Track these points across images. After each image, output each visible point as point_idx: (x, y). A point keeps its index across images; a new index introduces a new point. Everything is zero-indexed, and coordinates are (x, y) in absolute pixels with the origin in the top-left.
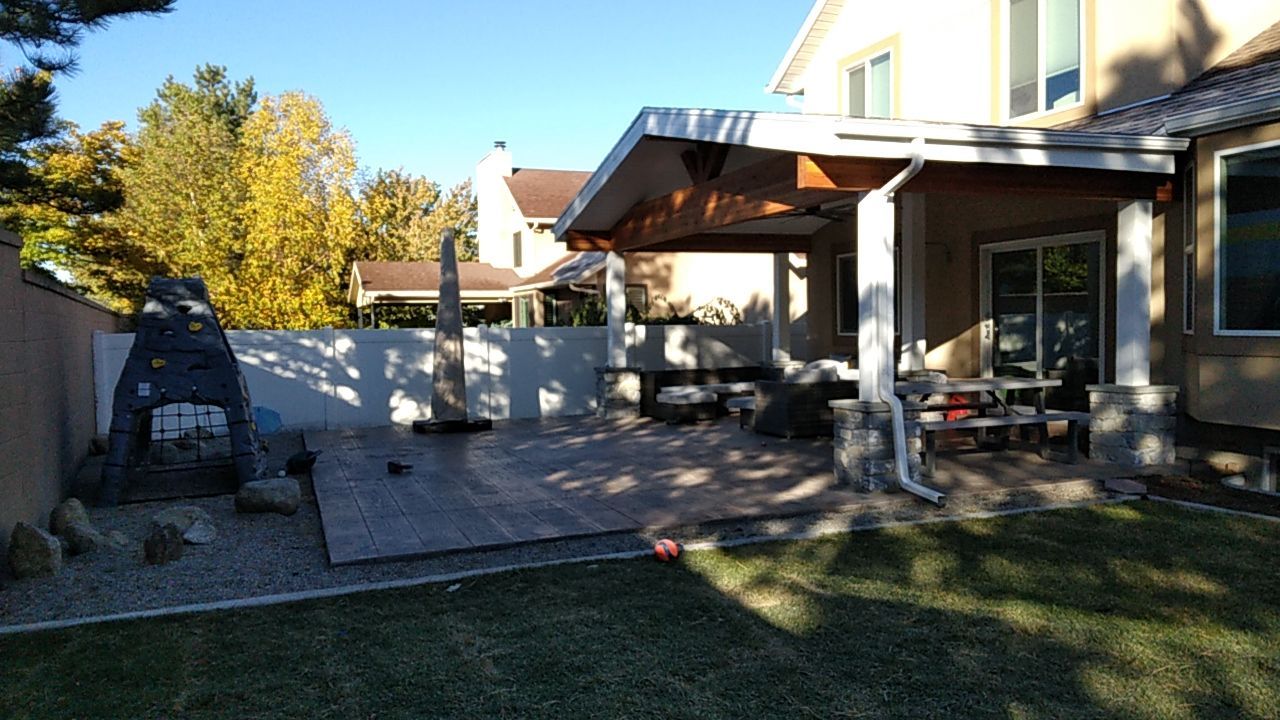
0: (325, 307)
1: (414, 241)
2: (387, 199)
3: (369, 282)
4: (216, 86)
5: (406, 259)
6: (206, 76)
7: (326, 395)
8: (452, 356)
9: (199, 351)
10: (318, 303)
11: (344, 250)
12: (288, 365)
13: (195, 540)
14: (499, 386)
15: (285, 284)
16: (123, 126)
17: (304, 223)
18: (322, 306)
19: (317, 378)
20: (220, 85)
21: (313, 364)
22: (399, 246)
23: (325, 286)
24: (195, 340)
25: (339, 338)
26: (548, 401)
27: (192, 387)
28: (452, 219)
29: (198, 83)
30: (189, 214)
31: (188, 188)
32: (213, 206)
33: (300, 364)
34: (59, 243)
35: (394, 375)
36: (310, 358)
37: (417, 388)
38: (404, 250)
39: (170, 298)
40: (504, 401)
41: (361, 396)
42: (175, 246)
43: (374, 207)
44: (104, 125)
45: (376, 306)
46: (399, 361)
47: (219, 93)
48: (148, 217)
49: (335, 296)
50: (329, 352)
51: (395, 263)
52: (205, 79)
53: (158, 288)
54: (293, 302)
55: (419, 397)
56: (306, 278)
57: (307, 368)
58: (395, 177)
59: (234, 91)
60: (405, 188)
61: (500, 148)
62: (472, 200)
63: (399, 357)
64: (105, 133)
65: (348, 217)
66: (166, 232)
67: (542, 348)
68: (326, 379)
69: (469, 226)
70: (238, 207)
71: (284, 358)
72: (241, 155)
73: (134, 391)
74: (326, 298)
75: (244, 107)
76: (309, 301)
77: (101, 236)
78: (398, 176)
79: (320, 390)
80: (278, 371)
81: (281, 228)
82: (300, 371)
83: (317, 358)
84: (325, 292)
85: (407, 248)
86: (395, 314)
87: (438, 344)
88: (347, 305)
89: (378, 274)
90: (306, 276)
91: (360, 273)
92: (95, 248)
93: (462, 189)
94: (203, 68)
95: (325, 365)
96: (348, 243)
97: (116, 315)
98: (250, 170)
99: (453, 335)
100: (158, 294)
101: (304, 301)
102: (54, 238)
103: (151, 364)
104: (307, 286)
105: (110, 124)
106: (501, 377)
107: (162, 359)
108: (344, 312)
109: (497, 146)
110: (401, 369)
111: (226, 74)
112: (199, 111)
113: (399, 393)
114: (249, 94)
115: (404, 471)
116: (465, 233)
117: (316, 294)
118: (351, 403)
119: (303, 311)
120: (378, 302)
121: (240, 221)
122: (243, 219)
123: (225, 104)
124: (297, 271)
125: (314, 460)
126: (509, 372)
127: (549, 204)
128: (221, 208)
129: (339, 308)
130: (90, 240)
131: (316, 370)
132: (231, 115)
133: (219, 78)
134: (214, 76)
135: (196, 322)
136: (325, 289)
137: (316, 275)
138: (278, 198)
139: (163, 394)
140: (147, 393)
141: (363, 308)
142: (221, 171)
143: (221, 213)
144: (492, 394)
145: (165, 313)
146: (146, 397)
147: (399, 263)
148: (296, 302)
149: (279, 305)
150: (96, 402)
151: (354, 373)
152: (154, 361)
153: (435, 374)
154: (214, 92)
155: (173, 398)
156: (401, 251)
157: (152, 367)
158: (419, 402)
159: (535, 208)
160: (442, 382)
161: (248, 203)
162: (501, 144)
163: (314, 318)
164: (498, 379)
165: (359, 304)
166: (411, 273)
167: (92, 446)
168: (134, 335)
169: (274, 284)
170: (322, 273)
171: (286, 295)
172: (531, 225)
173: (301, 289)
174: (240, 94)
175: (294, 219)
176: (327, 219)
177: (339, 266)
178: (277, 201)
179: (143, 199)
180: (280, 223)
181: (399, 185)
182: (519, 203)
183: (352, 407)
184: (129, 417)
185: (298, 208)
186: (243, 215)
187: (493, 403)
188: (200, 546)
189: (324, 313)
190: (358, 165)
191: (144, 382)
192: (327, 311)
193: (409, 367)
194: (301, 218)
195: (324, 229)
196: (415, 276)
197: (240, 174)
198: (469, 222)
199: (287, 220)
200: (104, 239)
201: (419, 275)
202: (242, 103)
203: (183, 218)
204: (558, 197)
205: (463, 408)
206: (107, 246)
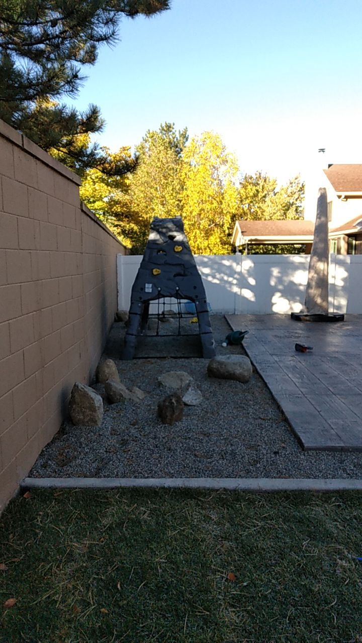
0: (220, 245)
1: (267, 210)
2: (254, 187)
3: (246, 232)
4: (170, 133)
5: (263, 219)
6: (165, 128)
7: (235, 294)
8: (322, 272)
9: (180, 265)
10: (217, 244)
11: (231, 215)
12: (215, 276)
13: (189, 403)
14: (341, 293)
15: (201, 234)
17: (212, 201)
18: (218, 245)
19: (231, 284)
20: (171, 133)
21: (229, 276)
22: (259, 213)
23: (220, 234)
24: (178, 257)
25: (244, 260)
27: (176, 287)
28: (289, 196)
29: (161, 132)
30: (157, 198)
31: (157, 185)
32: (168, 193)
33: (222, 275)
34: (100, 209)
35: (276, 283)
36: (228, 272)
37: (290, 292)
38: (262, 214)
39: (164, 230)
40: (343, 302)
41: (255, 296)
42: (151, 215)
43: (247, 191)
44: (121, 148)
45: (248, 244)
46: (279, 275)
47: (171, 137)
48: (139, 200)
49: (225, 240)
50: (238, 268)
51: (258, 222)
52: (164, 130)
53: (157, 224)
54: (205, 242)
55: (289, 297)
56: (211, 231)
57: (226, 278)
58: (259, 174)
59: (178, 136)
60: (263, 181)
61: (322, 152)
62: (300, 186)
63: (279, 272)
64: (121, 153)
65: (235, 197)
66: (147, 207)
68: (236, 284)
69: (298, 200)
70: (180, 194)
71: (214, 271)
72: (181, 167)
73: (143, 289)
74: (221, 241)
75: (182, 143)
76: (213, 243)
77: (120, 205)
78: (260, 174)
79: (232, 291)
80: (210, 279)
81: (201, 204)
82: (221, 280)
83: (231, 272)
84: (221, 238)
85: (264, 213)
87: (312, 264)
88: (230, 244)
89: (249, 227)
90: (211, 230)
91: (240, 227)
92: (117, 212)
93: (296, 179)
94: (164, 125)
95: (236, 276)
96: (233, 211)
98: (186, 174)
99: (323, 259)
100: (157, 227)
101: (210, 243)
102: (98, 207)
103: (152, 271)
104: (212, 234)
105: (124, 148)
106: (343, 287)
107: (159, 269)
108: (229, 249)
109: (319, 152)
110: (280, 280)
111: (174, 127)
112: (163, 144)
113: (278, 294)
114: (185, 136)
116: (296, 204)
117: (216, 239)
118: (249, 299)
119: (209, 248)
120: (250, 242)
121: (180, 201)
122: (182, 200)
123: (173, 143)
124: (207, 227)
125: (243, 337)
126: (348, 284)
127: (351, 183)
128: (172, 195)
129: (226, 246)
130: (115, 208)
131: (230, 279)
132: (176, 147)
133: (171, 129)
134: (168, 128)
135: (179, 246)
136: (220, 236)
137: (216, 229)
138: (200, 188)
139: (159, 291)
140: (150, 291)
141: (239, 247)
142: (172, 175)
143: (172, 197)
144: (336, 297)
145: (161, 240)
146: (150, 293)
147: (260, 221)
148: (206, 243)
149: (198, 244)
150: (118, 292)
151: (252, 281)
152: (154, 270)
153: (309, 284)
154: (169, 136)
155: (165, 294)
156: (261, 215)
157: (153, 274)
158: (289, 301)
159: (342, 187)
160: (313, 289)
161: (185, 191)
162: (322, 150)
163: (214, 251)
164: (340, 288)
165: (237, 244)
166: (267, 227)
167: (116, 317)
168: (142, 257)
169: (196, 234)
170: (219, 228)
171: (201, 239)
172: (339, 197)
173: (209, 236)
174: (180, 136)
175: (207, 199)
176: (223, 198)
177: (228, 224)
178: (199, 189)
179: (136, 191)
180: (200, 201)
181: (260, 179)
182: (332, 184)
183: (250, 301)
184: (140, 305)
185: (209, 193)
186: (182, 198)
187: (336, 303)
188: (193, 407)
189: (219, 249)
190: (240, 169)
191: (148, 283)
192: (221, 248)
193: (285, 279)
194: (210, 198)
195: (222, 204)
196: (270, 228)
197: (181, 176)
198: (298, 198)
199: (204, 199)
200: (121, 207)
201: (272, 228)
202: (181, 141)
203: (155, 200)
204: (357, 180)
205: (326, 307)
206: (122, 211)
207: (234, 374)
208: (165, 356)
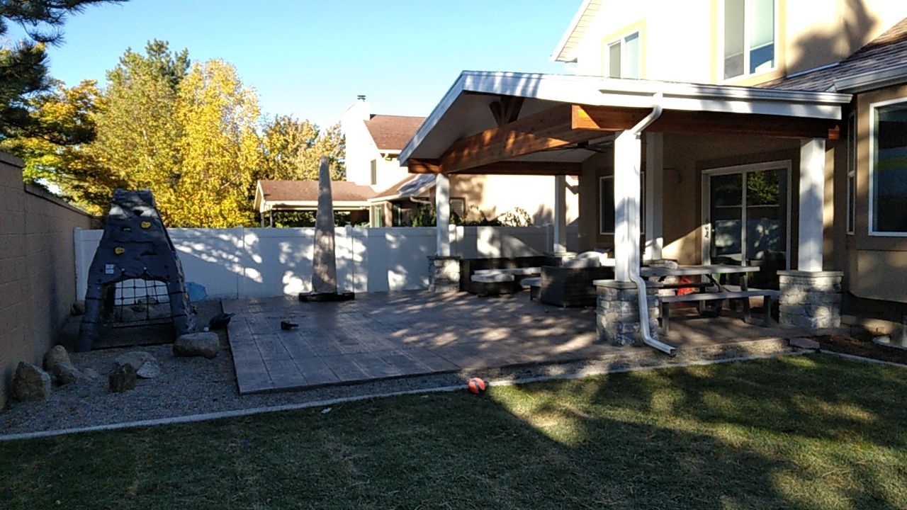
0: (238, 212)
1: (301, 166)
2: (282, 136)
3: (269, 195)
4: (161, 55)
5: (295, 178)
6: (155, 48)
7: (238, 274)
8: (327, 247)
9: (148, 242)
10: (232, 210)
11: (251, 172)
12: (211, 253)
13: (144, 376)
14: (360, 269)
15: (209, 196)
16: (96, 83)
17: (223, 153)
18: (235, 212)
19: (231, 262)
20: (164, 55)
21: (229, 253)
22: (290, 170)
23: (238, 197)
24: (145, 235)
25: (248, 234)
26: (394, 280)
27: (143, 267)
28: (327, 150)
29: (149, 53)
30: (142, 146)
31: (141, 127)
32: (159, 140)
33: (220, 252)
34: (51, 166)
35: (286, 260)
36: (227, 248)
37: (302, 269)
38: (294, 172)
39: (129, 205)
40: (363, 279)
41: (262, 275)
42: (133, 169)
43: (272, 141)
44: (82, 82)
45: (273, 212)
46: (290, 251)
47: (163, 60)
48: (114, 148)
49: (245, 204)
50: (240, 244)
51: (287, 181)
52: (153, 50)
53: (120, 197)
54: (215, 208)
55: (303, 276)
56: (224, 192)
57: (225, 255)
58: (287, 120)
59: (174, 59)
60: (294, 129)
61: (361, 100)
62: (342, 137)
63: (289, 248)
64: (83, 88)
65: (254, 148)
66: (126, 158)
67: (391, 242)
68: (238, 263)
69: (340, 155)
70: (176, 141)
71: (209, 247)
72: (179, 104)
73: (103, 270)
74: (239, 206)
75: (181, 70)
76: (226, 208)
77: (80, 161)
78: (289, 119)
79: (233, 271)
80: (204, 257)
81: (207, 156)
82: (220, 257)
83: (232, 248)
84: (238, 202)
85: (296, 171)
86: (287, 217)
87: (317, 238)
88: (253, 211)
89: (275, 189)
90: (225, 190)
91: (263, 188)
92: (75, 170)
93: (335, 129)
94: (152, 42)
95: (237, 253)
96: (254, 167)
97: (91, 217)
98: (185, 115)
99: (328, 233)
100: (120, 201)
101: (223, 208)
102: (47, 162)
103: (114, 250)
104: (225, 197)
105: (86, 82)
106: (361, 262)
107: (122, 247)
108: (251, 216)
109: (359, 99)
110: (291, 257)
111: (168, 46)
112: (149, 73)
113: (289, 274)
114: (185, 61)
115: (293, 328)
116: (337, 160)
117: (231, 203)
118: (255, 280)
119: (222, 215)
120: (275, 209)
121: (178, 151)
122: (180, 150)
123: (167, 68)
124: (218, 186)
125: (228, 320)
126: (367, 259)
127: (396, 140)
128: (165, 142)
129: (247, 213)
130: (73, 164)
131: (231, 257)
132: (172, 76)
133: (163, 49)
134: (160, 48)
135: (147, 221)
136: (238, 199)
137: (231, 190)
138: (205, 135)
139: (123, 272)
140: (112, 272)
141: (265, 213)
142: (165, 116)
143: (165, 145)
144: (355, 275)
145: (124, 215)
146: (111, 274)
147: (290, 181)
148: (217, 209)
149: (205, 210)
150: (76, 278)
151: (258, 259)
152: (117, 249)
153: (315, 260)
154: (160, 59)
155: (130, 275)
156: (292, 173)
157: (115, 253)
158: (303, 280)
159: (386, 143)
160: (319, 266)
161: (184, 138)
162: (362, 97)
163: (230, 220)
164: (359, 264)
165: (262, 211)
166: (298, 189)
167: (73, 309)
168: (103, 231)
169: (202, 196)
170: (236, 188)
171: (210, 203)
172: (383, 155)
173: (221, 200)
174: (178, 61)
175: (216, 150)
176: (239, 150)
177: (248, 184)
178: (204, 137)
179: (110, 135)
180: (206, 152)
181: (290, 126)
182: (375, 139)
183: (257, 283)
184: (99, 288)
185: (219, 142)
186: (180, 147)
187: (356, 281)
188: (148, 380)
189: (237, 217)
190: (261, 112)
191: (109, 264)
192: (239, 215)
193: (297, 255)
194: (221, 149)
195: (237, 157)
196: (301, 191)
197: (178, 117)
198: (339, 153)
199: (211, 150)
200: (82, 163)
201: (304, 190)
202: (179, 68)
203: (138, 149)
204: (403, 135)
205: (334, 284)
206: (84, 168)
207: (199, 350)
208: (132, 344)
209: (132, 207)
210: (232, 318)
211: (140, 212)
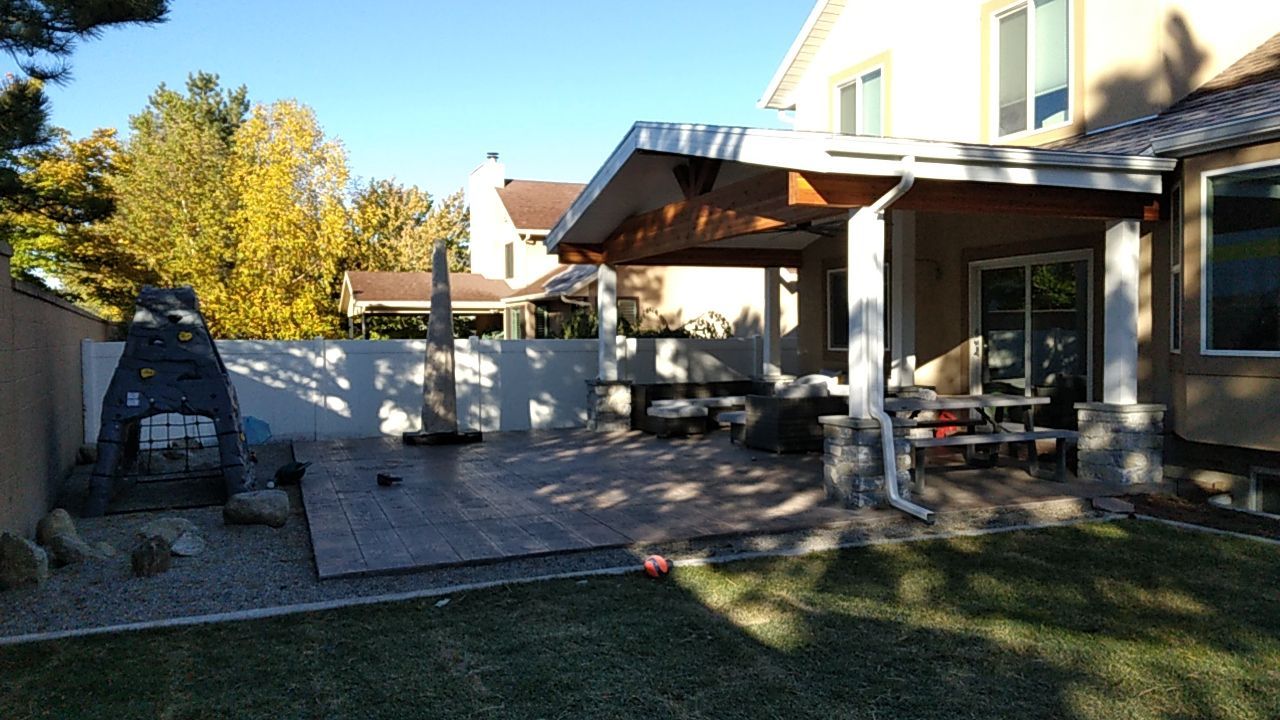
0: (316, 316)
1: (406, 251)
2: (379, 209)
3: (361, 292)
4: (209, 94)
5: (397, 269)
6: (199, 83)
7: (316, 405)
8: (443, 368)
9: (187, 361)
10: (309, 313)
11: (336, 259)
12: (277, 375)
13: (182, 552)
14: (489, 398)
15: (276, 293)
16: (115, 133)
17: (295, 233)
18: (312, 316)
19: (306, 388)
20: (213, 93)
21: (303, 374)
22: (390, 256)
23: (316, 295)
24: (184, 350)
25: (329, 348)
26: (538, 414)
27: (181, 397)
28: (444, 229)
29: (191, 90)
30: (180, 221)
31: (179, 196)
32: (205, 214)
33: (290, 374)
34: (49, 250)
35: (384, 385)
36: (300, 368)
37: (406, 398)
38: (396, 260)
39: (161, 307)
40: (494, 412)
41: (350, 407)
42: (166, 254)
43: (366, 216)
44: (95, 132)
45: (367, 316)
46: (390, 372)
47: (211, 101)
48: (139, 225)
49: (326, 305)
50: (319, 362)
51: (386, 273)
52: (197, 87)
53: (149, 297)
54: (284, 311)
55: (407, 408)
56: (297, 288)
57: (296, 378)
58: (387, 186)
59: (227, 99)
60: (397, 198)
61: (493, 159)
62: (464, 211)
63: (389, 368)
64: (97, 140)
65: (340, 226)
66: (157, 240)
67: (533, 360)
68: (316, 389)
69: (462, 236)
70: (229, 216)
71: (274, 367)
72: (233, 164)
73: (123, 401)
74: (317, 307)
75: (236, 115)
76: (300, 311)
77: (91, 244)
78: (390, 186)
79: (310, 400)
80: (268, 380)
81: (273, 237)
82: (289, 381)
83: (307, 368)
84: (315, 301)
85: (399, 258)
86: (386, 324)
87: (428, 355)
88: (337, 314)
89: (370, 284)
90: (297, 285)
91: (351, 282)
92: (85, 256)
93: (455, 199)
94: (196, 76)
95: (315, 375)
96: (339, 253)
97: (105, 322)
98: (242, 178)
99: (444, 347)
100: (148, 303)
101: (294, 310)
102: (44, 245)
103: (140, 373)
104: (298, 295)
105: (101, 132)
106: (491, 389)
107: (151, 368)
108: (335, 322)
109: (489, 157)
110: (391, 380)
111: (218, 82)
112: (191, 119)
113: (388, 405)
114: (242, 102)
115: (394, 483)
116: (458, 243)
117: (307, 303)
118: (340, 413)
119: (293, 320)
120: (369, 312)
121: (231, 229)
122: (234, 228)
123: (217, 112)
124: (288, 280)
125: (303, 471)
126: (499, 383)
127: (542, 216)
128: (212, 217)
129: (330, 318)
130: (81, 247)
131: (306, 380)
132: (224, 123)
133: (212, 86)
134: (206, 83)
135: (187, 331)
136: (316, 298)
137: (307, 285)
138: (270, 206)
139: (152, 404)
140: (136, 403)
141: (354, 318)
142: (213, 179)
143: (212, 221)
144: (483, 406)
145: (155, 322)
146: (136, 407)
147: (390, 274)
148: (287, 312)
150: (84, 410)
151: (344, 383)
152: (143, 371)
153: (425, 385)
154: (207, 99)
155: (162, 407)
156: (393, 261)
157: (141, 377)
158: (408, 413)
159: (528, 220)
160: (432, 394)
161: (240, 212)
162: (494, 155)
163: (305, 327)
164: (488, 391)
165: (350, 314)
166: (402, 283)
167: (79, 454)
168: (123, 344)
169: (265, 293)
170: (313, 282)
171: (276, 304)
172: (523, 237)
173: (292, 298)
174: (232, 102)
175: (286, 228)
176: (319, 228)
177: (331, 276)
178: (269, 210)
179: (134, 207)
180: (271, 232)
181: (391, 194)
182: (511, 214)
183: (342, 417)
184: (117, 427)
185: (290, 217)
186: (234, 223)
187: (483, 415)
188: (188, 559)
189: (314, 323)
190: (351, 174)
191: (131, 391)
192: (317, 321)
193: (399, 377)
194: (293, 227)
195: (316, 238)
196: (407, 287)
197: (232, 182)
198: (461, 233)
199: (279, 229)
200: (94, 246)
201: (410, 286)
202: (234, 112)
203: (174, 226)
204: (550, 209)
205: (453, 420)
206: (97, 254)
207: (260, 515)
208: (164, 506)
209: (166, 311)
210: (307, 469)
211: (177, 318)
